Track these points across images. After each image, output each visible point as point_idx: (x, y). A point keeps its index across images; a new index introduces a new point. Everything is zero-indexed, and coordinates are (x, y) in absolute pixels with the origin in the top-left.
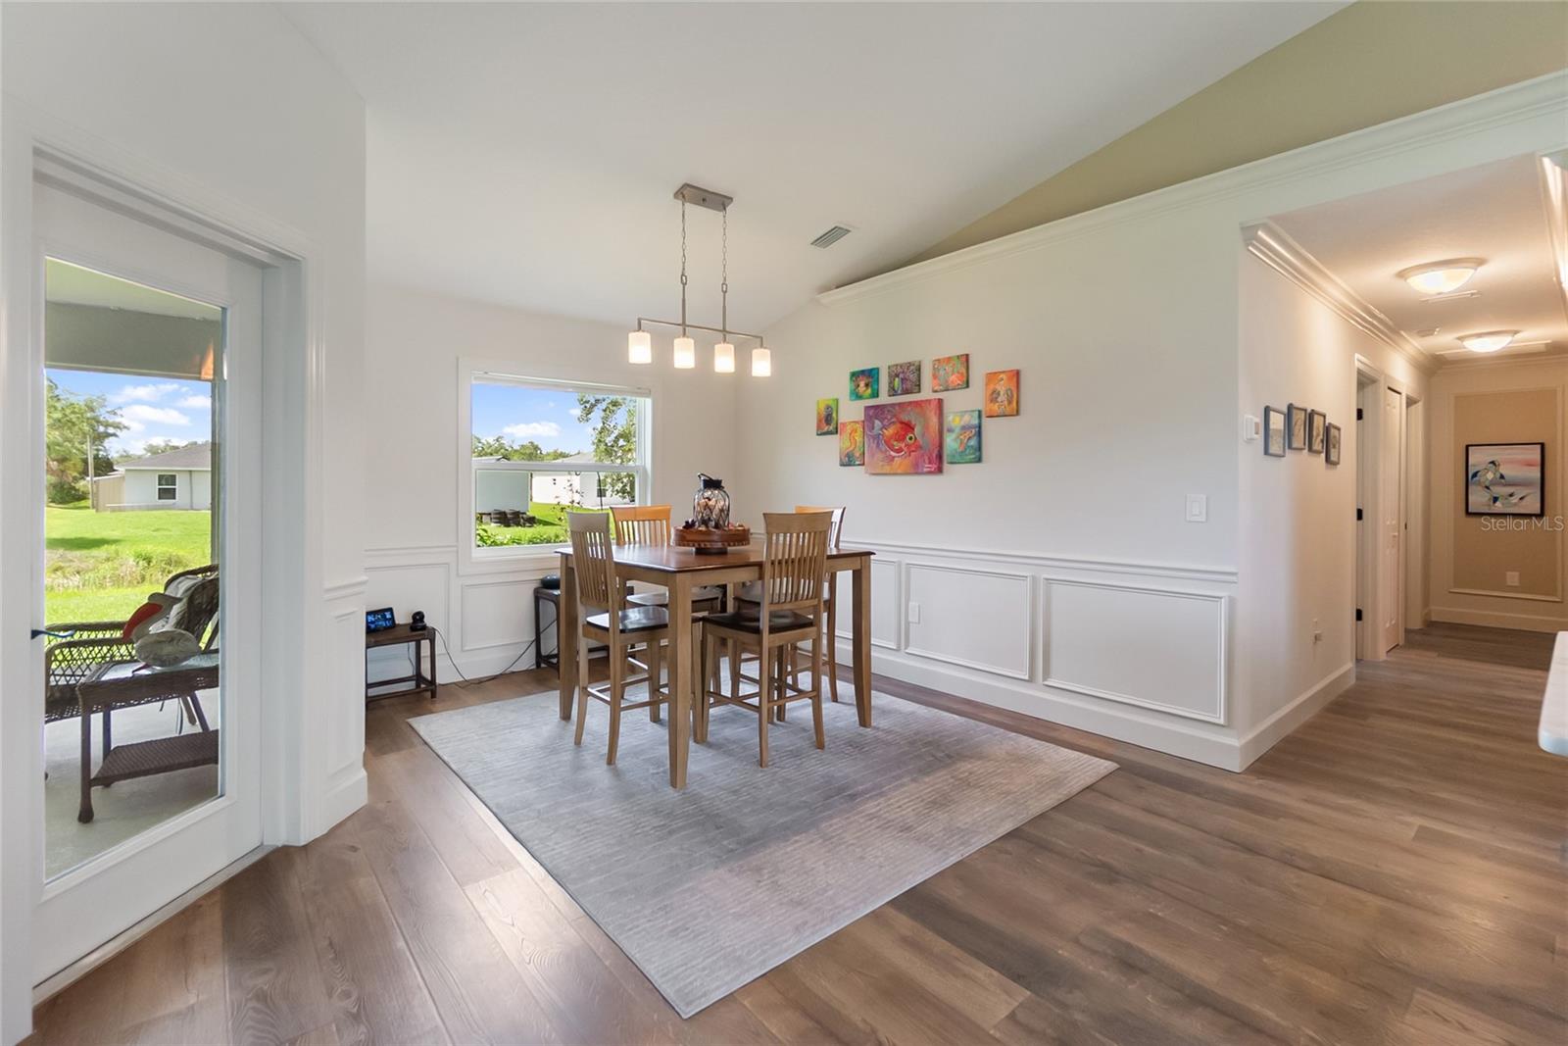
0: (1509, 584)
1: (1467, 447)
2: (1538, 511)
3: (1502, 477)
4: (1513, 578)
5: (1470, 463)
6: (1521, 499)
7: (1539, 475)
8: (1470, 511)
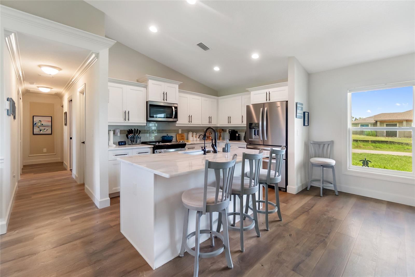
0: (44, 152)
1: (33, 116)
2: (51, 133)
3: (42, 124)
4: (45, 150)
5: (34, 121)
6: (47, 130)
7: (51, 124)
8: (34, 133)
